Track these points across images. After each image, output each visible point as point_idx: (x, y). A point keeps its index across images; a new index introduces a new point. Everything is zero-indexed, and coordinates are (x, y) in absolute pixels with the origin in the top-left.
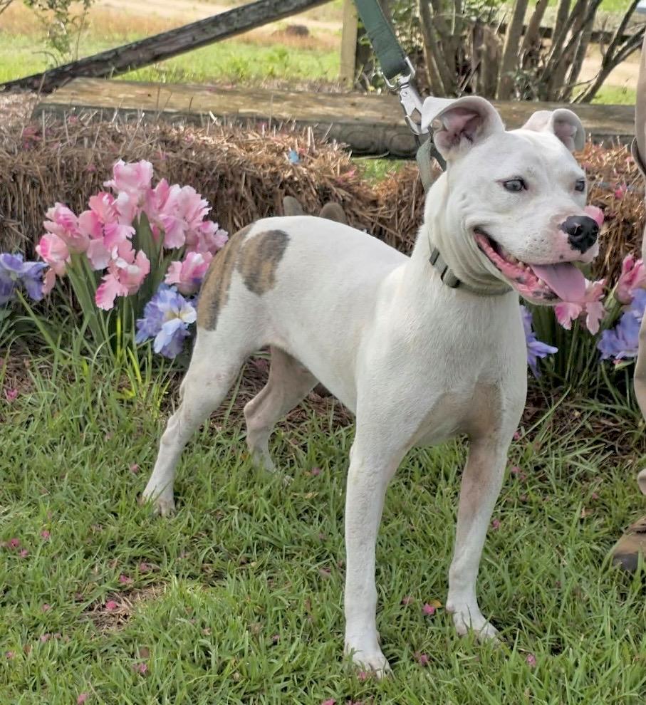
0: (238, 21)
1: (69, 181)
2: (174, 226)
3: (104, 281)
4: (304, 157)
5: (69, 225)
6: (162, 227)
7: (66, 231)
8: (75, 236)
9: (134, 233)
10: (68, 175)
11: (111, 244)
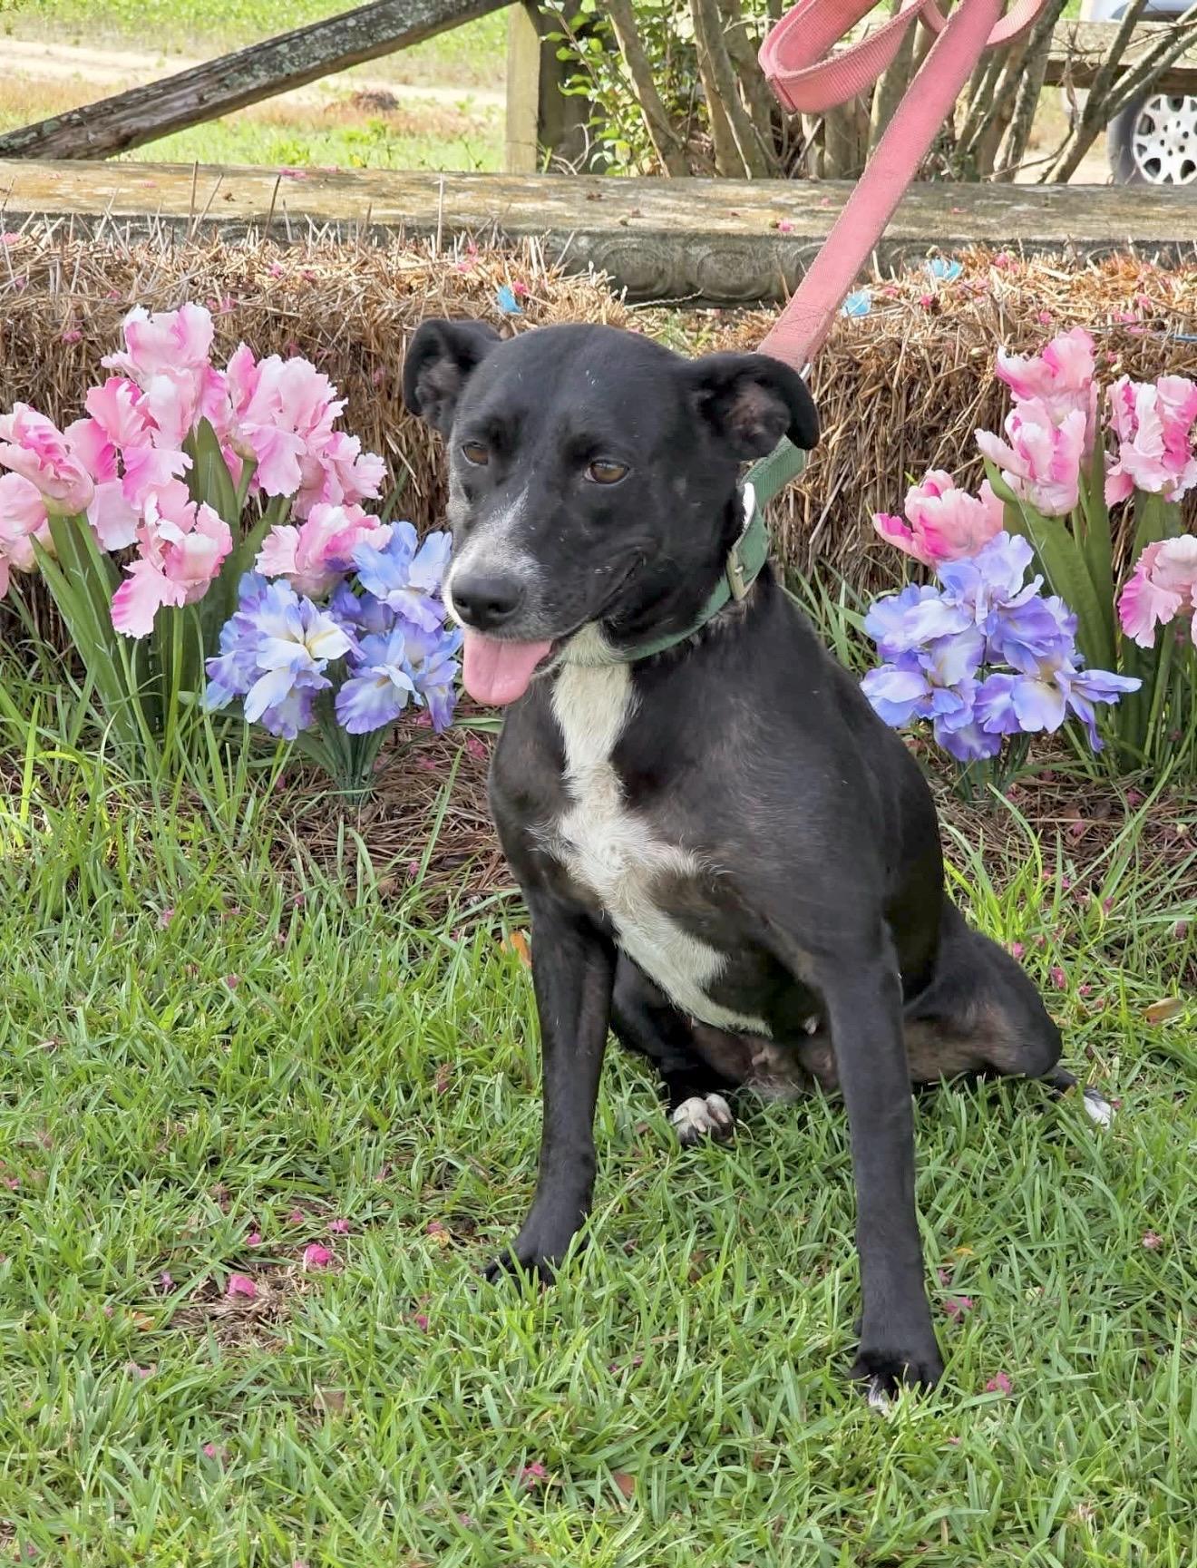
0: (292, 61)
1: (23, 363)
2: (274, 449)
3: (130, 575)
4: (526, 300)
5: (50, 450)
6: (248, 452)
7: (43, 464)
8: (63, 475)
9: (190, 466)
10: (21, 352)
11: (139, 493)
